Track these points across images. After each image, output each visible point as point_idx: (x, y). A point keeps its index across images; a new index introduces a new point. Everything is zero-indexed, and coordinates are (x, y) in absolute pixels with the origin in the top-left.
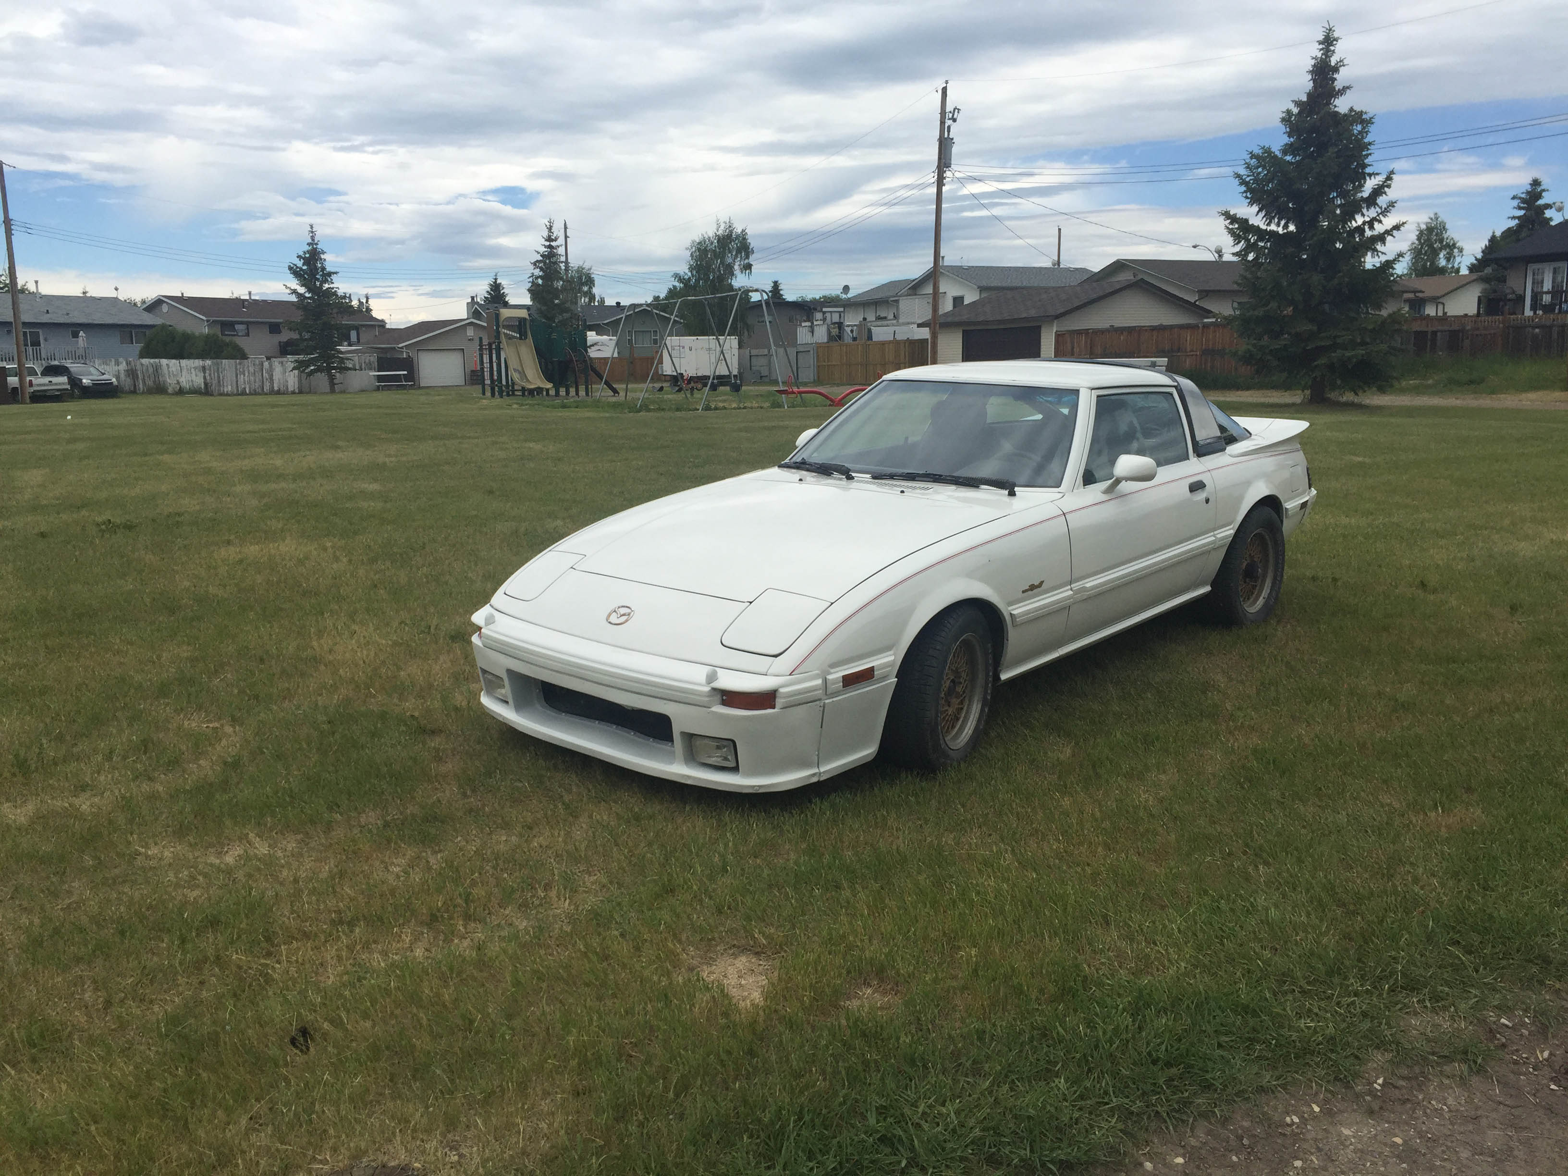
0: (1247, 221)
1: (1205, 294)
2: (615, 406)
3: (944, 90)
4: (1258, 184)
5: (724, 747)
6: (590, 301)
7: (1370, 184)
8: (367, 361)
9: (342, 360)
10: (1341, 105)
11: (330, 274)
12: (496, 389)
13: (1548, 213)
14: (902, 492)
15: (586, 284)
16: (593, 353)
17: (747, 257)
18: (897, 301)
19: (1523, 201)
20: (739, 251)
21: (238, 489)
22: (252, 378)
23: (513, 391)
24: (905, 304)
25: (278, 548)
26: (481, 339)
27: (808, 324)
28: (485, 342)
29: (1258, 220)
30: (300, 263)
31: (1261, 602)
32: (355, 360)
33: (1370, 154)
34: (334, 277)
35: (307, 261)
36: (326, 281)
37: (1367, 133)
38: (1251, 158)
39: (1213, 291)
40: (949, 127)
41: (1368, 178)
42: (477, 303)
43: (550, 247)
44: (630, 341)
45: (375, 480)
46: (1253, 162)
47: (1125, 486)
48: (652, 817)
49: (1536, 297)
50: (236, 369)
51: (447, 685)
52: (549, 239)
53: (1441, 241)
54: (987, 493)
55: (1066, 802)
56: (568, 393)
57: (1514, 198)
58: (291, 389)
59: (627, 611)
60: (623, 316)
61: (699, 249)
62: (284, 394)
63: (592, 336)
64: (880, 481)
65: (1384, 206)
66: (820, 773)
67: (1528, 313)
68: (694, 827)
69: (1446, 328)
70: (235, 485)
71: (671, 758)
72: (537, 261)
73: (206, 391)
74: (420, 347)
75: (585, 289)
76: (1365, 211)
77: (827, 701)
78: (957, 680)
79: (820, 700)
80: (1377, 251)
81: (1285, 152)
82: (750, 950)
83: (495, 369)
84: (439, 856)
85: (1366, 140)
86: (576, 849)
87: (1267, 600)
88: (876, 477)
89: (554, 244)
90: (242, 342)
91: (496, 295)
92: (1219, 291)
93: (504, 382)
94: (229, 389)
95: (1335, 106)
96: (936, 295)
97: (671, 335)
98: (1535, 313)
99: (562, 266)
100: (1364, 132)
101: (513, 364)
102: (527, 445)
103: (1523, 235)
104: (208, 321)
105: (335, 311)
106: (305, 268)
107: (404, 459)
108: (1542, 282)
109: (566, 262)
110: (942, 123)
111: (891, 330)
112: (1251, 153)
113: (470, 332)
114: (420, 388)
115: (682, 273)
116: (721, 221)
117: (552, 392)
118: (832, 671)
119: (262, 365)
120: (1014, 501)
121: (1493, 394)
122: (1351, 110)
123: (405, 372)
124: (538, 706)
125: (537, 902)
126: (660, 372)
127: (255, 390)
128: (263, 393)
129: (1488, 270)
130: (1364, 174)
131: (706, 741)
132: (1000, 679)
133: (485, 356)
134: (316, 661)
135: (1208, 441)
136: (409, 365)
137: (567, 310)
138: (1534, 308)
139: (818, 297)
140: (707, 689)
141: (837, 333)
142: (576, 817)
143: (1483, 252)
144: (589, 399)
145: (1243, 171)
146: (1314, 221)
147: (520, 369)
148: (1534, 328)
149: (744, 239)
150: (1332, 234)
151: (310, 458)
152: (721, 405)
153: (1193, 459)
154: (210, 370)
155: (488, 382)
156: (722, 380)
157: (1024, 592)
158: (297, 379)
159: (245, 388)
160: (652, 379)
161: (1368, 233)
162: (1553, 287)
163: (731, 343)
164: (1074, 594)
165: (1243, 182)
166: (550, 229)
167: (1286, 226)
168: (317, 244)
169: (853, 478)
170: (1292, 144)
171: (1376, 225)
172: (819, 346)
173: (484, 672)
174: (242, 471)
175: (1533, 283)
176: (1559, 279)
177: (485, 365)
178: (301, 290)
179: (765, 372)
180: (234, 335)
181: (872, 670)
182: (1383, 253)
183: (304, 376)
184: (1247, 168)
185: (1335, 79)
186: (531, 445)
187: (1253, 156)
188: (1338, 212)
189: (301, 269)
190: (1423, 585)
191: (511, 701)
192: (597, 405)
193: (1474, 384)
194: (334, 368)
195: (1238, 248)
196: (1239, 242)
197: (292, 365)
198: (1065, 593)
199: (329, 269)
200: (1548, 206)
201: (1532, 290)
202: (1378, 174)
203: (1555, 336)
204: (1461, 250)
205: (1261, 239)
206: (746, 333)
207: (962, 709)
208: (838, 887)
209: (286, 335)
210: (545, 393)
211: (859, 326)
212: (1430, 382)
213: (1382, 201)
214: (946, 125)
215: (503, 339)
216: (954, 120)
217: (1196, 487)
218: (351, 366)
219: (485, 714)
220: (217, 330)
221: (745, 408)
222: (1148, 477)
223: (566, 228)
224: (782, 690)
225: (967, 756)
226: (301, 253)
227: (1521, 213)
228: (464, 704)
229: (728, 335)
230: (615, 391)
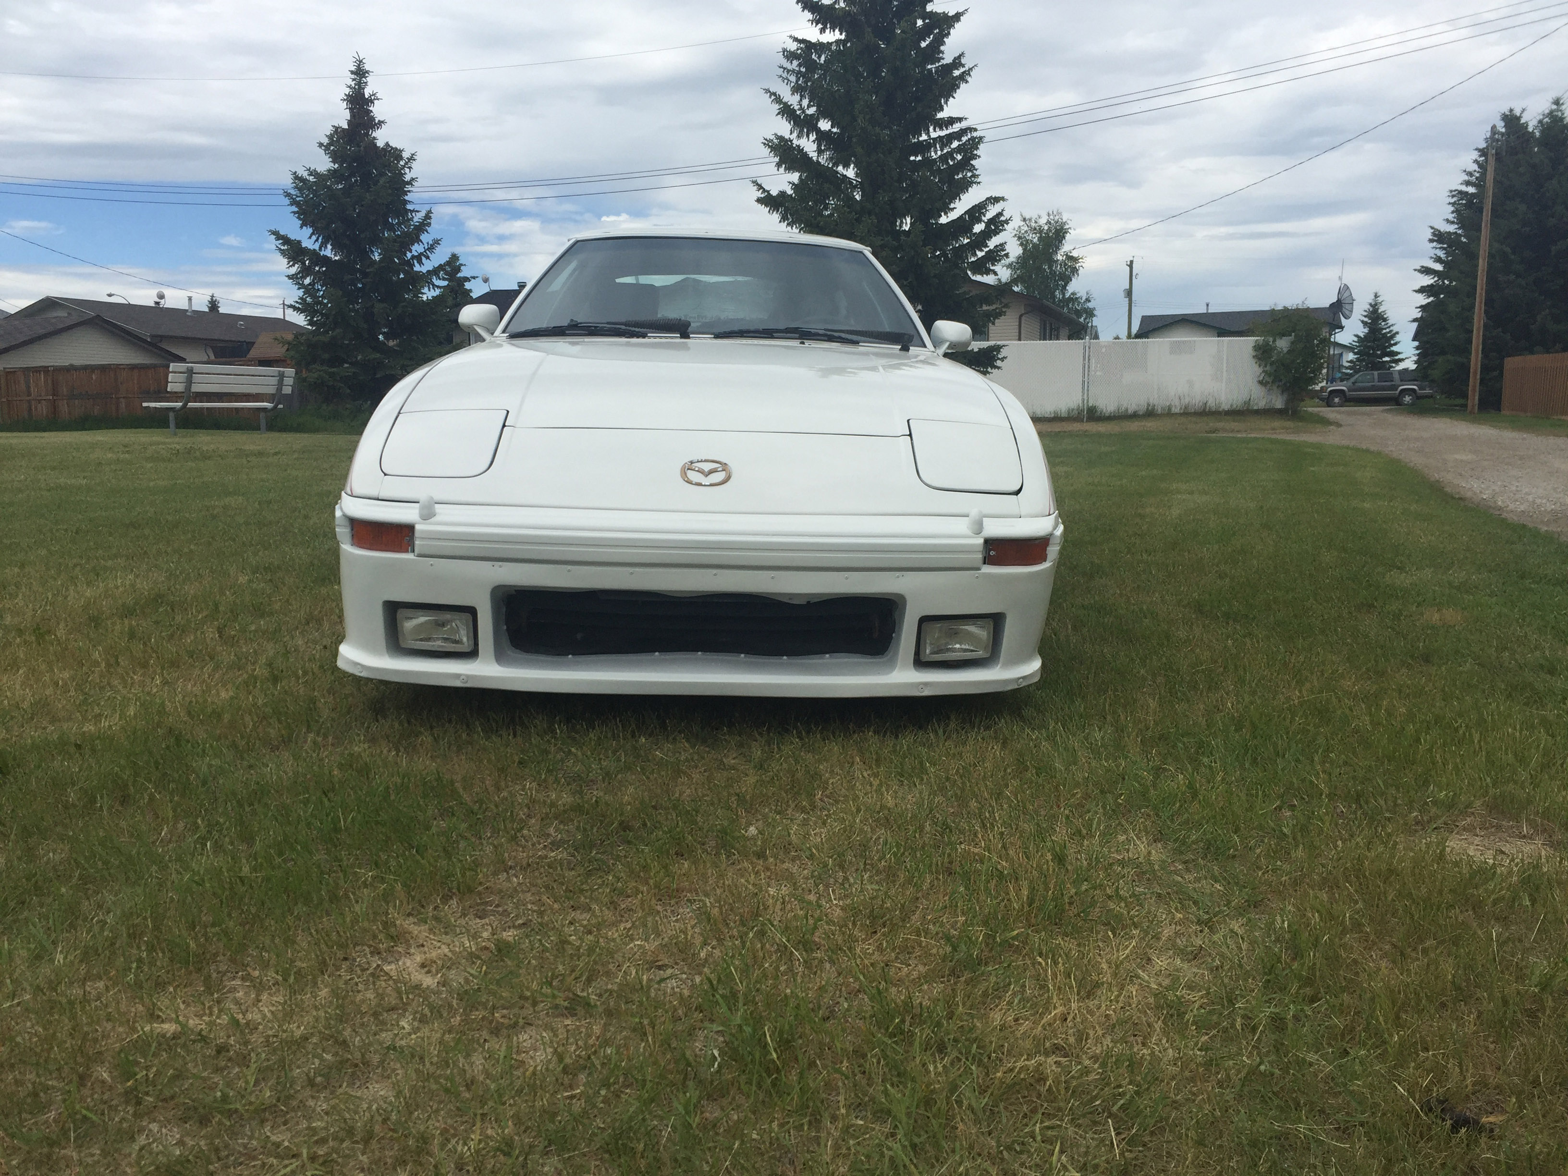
0: (299, 242)
4: (308, 206)
7: (413, 221)
10: (380, 138)
13: (469, 286)
29: (309, 242)
33: (410, 191)
37: (409, 169)
39: (168, 337)
41: (410, 214)
46: (300, 183)
65: (429, 242)
71: (892, 663)
76: (410, 246)
80: (433, 285)
81: (330, 177)
85: (407, 177)
95: (374, 138)
100: (407, 167)
122: (389, 145)
124: (512, 654)
145: (292, 193)
161: (419, 268)
165: (294, 203)
169: (688, 338)
170: (335, 171)
184: (295, 187)
185: (371, 111)
187: (298, 177)
200: (467, 279)
205: (315, 263)
213: (426, 238)
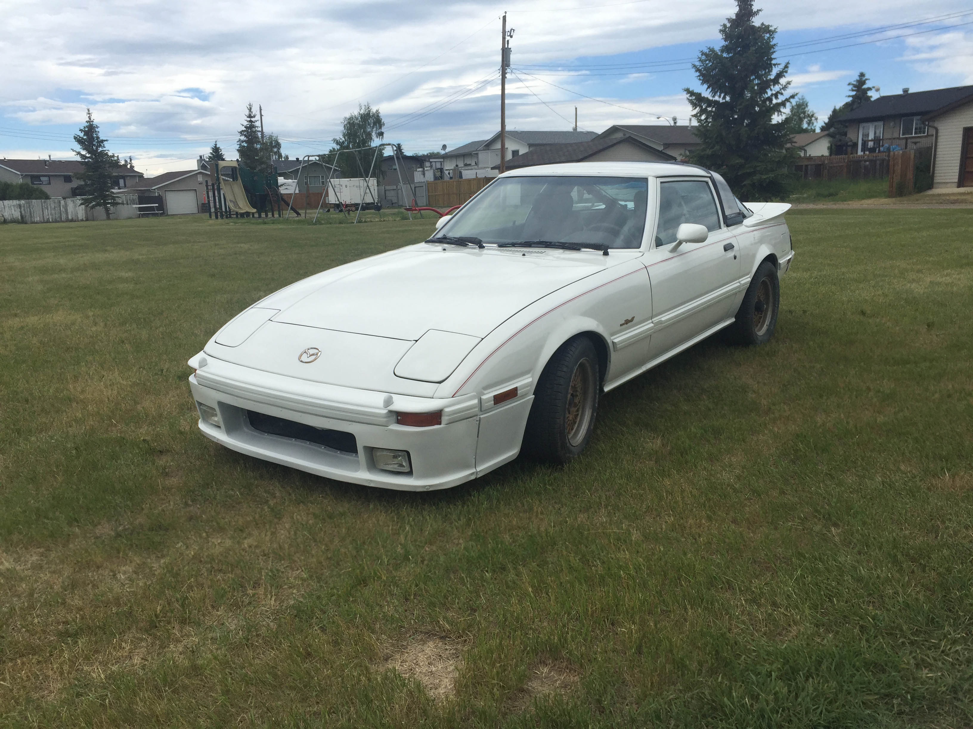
0: (700, 94)
1: (667, 146)
2: (299, 222)
3: (504, 18)
4: (707, 72)
5: (400, 456)
6: (279, 158)
7: (775, 71)
8: (131, 199)
9: (114, 198)
10: (757, 21)
11: (103, 141)
12: (219, 214)
13: (870, 93)
14: (524, 255)
15: (275, 147)
16: (282, 191)
17: (380, 128)
18: (477, 154)
19: (855, 86)
20: (375, 124)
21: (30, 279)
22: (53, 212)
23: (230, 215)
24: (482, 156)
25: (52, 318)
26: (207, 182)
27: (420, 169)
28: (210, 183)
29: (706, 93)
30: (82, 135)
31: (765, 328)
32: (123, 198)
33: (775, 52)
34: (105, 143)
35: (86, 133)
36: (100, 146)
37: (773, 38)
38: (702, 55)
39: (673, 144)
40: (508, 41)
41: (773, 67)
42: (204, 160)
43: (251, 121)
44: (306, 183)
45: (130, 270)
46: (704, 57)
47: (685, 247)
48: (342, 514)
49: (865, 143)
50: (42, 206)
51: (174, 414)
52: (250, 116)
53: (804, 113)
54: (587, 254)
55: (667, 482)
56: (267, 215)
57: (849, 84)
58: (80, 218)
59: (315, 351)
60: (301, 167)
61: (349, 123)
62: (75, 221)
63: (281, 180)
64: (505, 249)
65: (784, 84)
66: (477, 472)
67: (860, 153)
68: (378, 521)
69: (812, 163)
70: (29, 277)
71: (356, 466)
72: (243, 131)
73: (23, 221)
74: (167, 189)
75: (275, 150)
76: (772, 87)
77: (482, 416)
78: (574, 394)
79: (477, 415)
80: (781, 112)
81: (722, 51)
82: (436, 635)
83: (217, 201)
84: (162, 561)
85: (771, 43)
86: (280, 547)
87: (769, 326)
88: (501, 246)
89: (253, 119)
90: (46, 189)
91: (217, 154)
92: (676, 144)
93: (224, 210)
94: (37, 219)
95: (753, 22)
96: (503, 150)
97: (333, 177)
98: (864, 153)
99: (259, 134)
100: (771, 37)
101: (229, 197)
102: (239, 245)
103: (855, 107)
104: (22, 175)
105: (107, 165)
106: (85, 137)
107: (152, 256)
108: (868, 135)
109: (262, 131)
110: (504, 38)
111: (474, 172)
112: (702, 52)
113: (200, 178)
114: (168, 215)
115: (338, 139)
116: (363, 105)
117: (256, 215)
118: (485, 392)
119: (60, 203)
120: (607, 258)
121: (845, 201)
122: (763, 24)
123: (157, 205)
124: (246, 430)
125: (247, 601)
126: (327, 202)
127: (56, 219)
128: (62, 221)
129: (832, 130)
130: (771, 64)
131: (385, 453)
132: (603, 391)
133: (210, 193)
134: (70, 400)
135: (733, 215)
136: (160, 200)
137: (263, 163)
138: (863, 150)
139: (426, 154)
140: (385, 411)
141: (440, 174)
142: (280, 519)
143: (829, 118)
144: (281, 219)
145: (698, 64)
146: (742, 94)
147: (234, 200)
148: (865, 161)
149: (378, 116)
150: (753, 102)
151: (85, 258)
152: (369, 220)
153: (724, 228)
154: (24, 207)
155: (213, 210)
156: (366, 207)
157: (621, 325)
158: (84, 211)
159: (49, 218)
160: (322, 206)
161: (774, 101)
162: (875, 137)
163: (373, 182)
164: (655, 326)
165: (698, 70)
166: (250, 110)
167: (724, 98)
168: (92, 121)
169: (484, 247)
170: (727, 46)
171: (779, 96)
172: (428, 184)
173: (200, 404)
174: (35, 267)
175: (863, 136)
176: (878, 132)
177: (210, 198)
178: (84, 152)
179: (395, 200)
180: (40, 184)
181: (516, 389)
182: (784, 113)
183: (89, 209)
184: (700, 61)
185: (753, 5)
186: (242, 245)
187: (703, 53)
188: (756, 88)
189: (82, 138)
190: (863, 313)
191: (222, 424)
192: (287, 221)
193: (831, 196)
194: (109, 203)
195: (695, 112)
196: (695, 108)
197: (80, 202)
198: (648, 326)
199: (102, 137)
200: (869, 89)
201: (863, 140)
202: (779, 64)
203: (878, 167)
204: (816, 119)
205: (709, 106)
206: (381, 176)
207: (578, 415)
208: (503, 568)
209: (76, 183)
210: (251, 216)
211: (454, 170)
212: (805, 195)
213: (783, 81)
214: (506, 40)
215: (222, 181)
216: (511, 37)
217: (728, 248)
218: (120, 202)
219: (202, 436)
220: (29, 181)
221: (384, 221)
222: (701, 239)
223: (261, 110)
224: (447, 410)
225: (583, 450)
226: (82, 128)
227: (854, 93)
228: (187, 428)
229: (371, 177)
230: (298, 214)
